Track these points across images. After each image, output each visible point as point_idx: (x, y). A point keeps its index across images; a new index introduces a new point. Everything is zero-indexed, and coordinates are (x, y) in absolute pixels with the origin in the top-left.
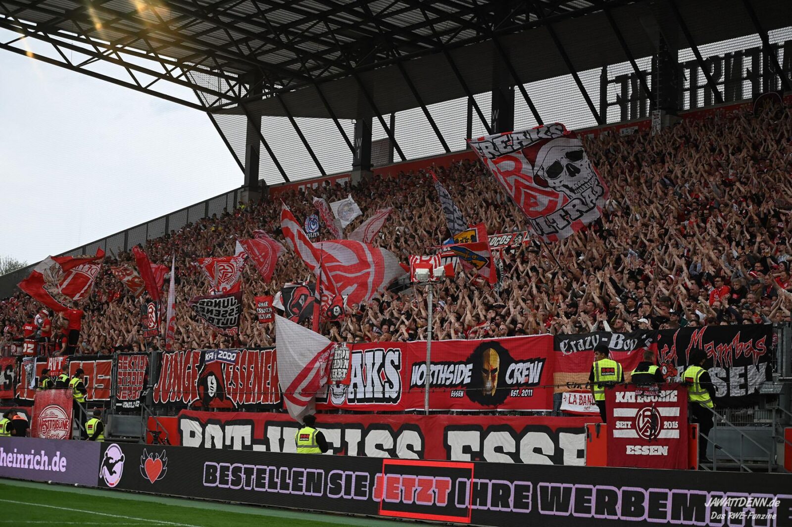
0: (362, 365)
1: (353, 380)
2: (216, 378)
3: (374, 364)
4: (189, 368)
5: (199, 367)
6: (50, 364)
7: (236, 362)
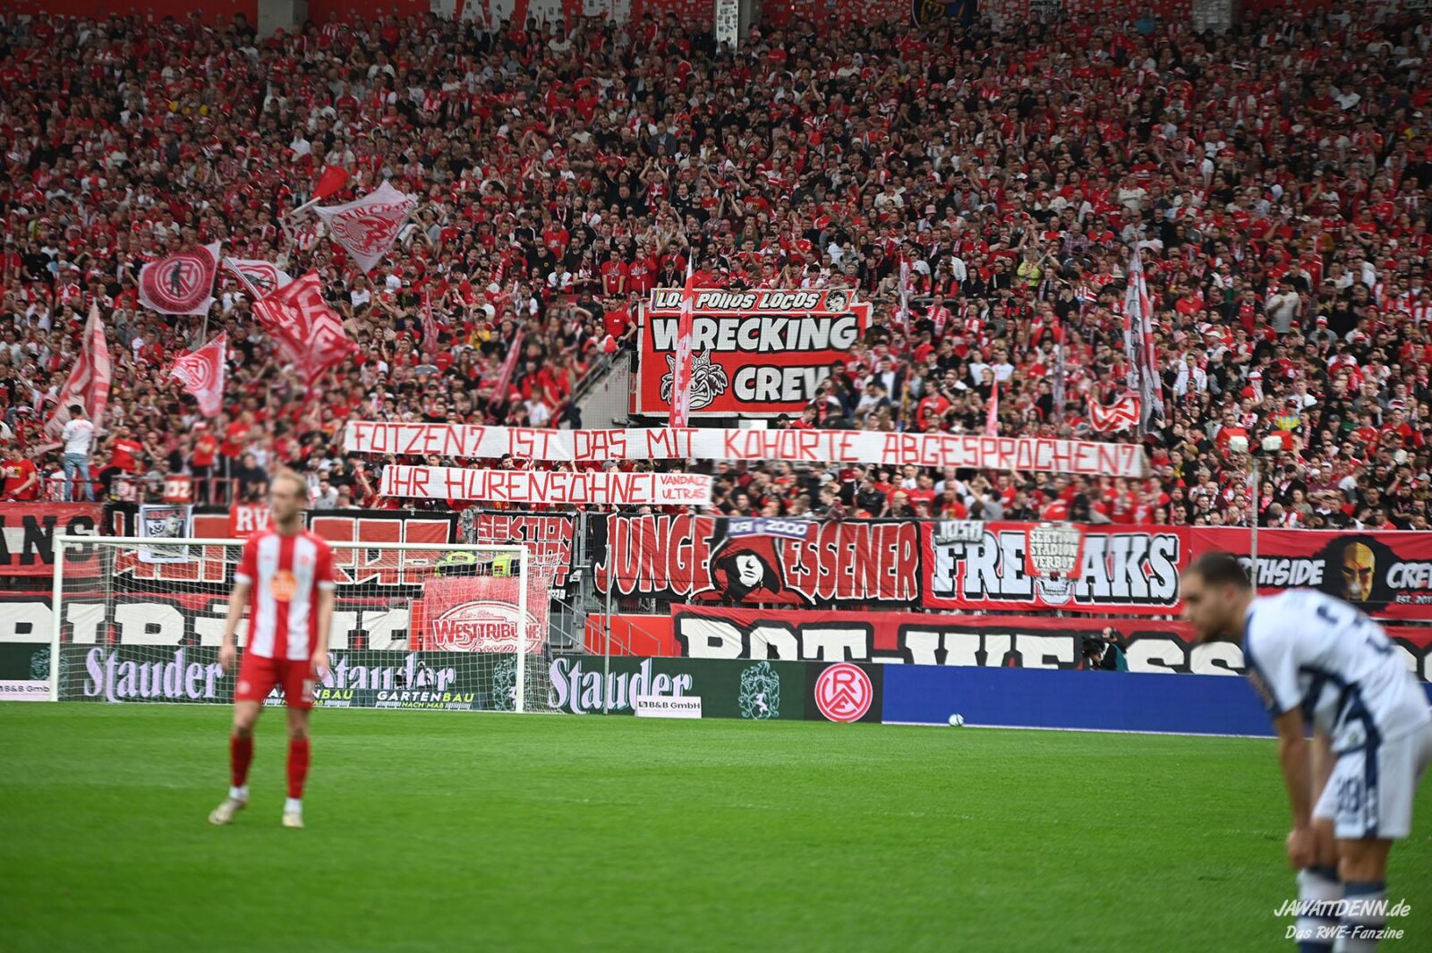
0: (1104, 554)
1: (1086, 572)
2: (760, 559)
3: (1129, 554)
4: (689, 542)
5: (714, 542)
6: (241, 519)
7: (810, 535)
